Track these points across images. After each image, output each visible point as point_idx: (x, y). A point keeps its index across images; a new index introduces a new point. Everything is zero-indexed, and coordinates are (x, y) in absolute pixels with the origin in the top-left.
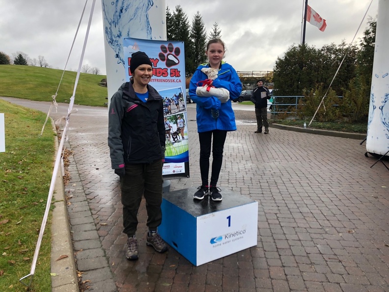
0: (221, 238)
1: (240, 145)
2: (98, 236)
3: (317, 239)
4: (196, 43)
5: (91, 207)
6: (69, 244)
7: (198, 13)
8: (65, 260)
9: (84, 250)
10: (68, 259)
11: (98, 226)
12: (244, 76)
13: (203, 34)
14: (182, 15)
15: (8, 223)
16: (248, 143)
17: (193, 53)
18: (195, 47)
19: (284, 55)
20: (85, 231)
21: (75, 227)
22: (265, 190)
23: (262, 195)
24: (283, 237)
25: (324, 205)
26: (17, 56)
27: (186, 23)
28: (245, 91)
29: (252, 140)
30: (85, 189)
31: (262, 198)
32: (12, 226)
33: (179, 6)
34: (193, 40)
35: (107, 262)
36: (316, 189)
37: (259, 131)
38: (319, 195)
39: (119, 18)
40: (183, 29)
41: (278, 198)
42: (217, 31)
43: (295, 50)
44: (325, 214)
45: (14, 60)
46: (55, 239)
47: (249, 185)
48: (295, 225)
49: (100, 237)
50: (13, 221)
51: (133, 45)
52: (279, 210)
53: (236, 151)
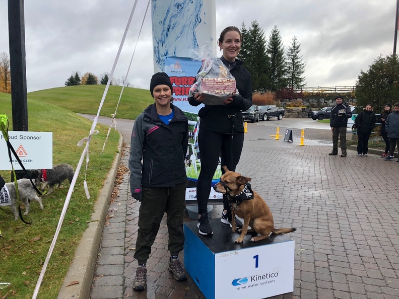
0: (245, 280)
1: (307, 169)
2: (123, 262)
3: (374, 292)
4: (273, 59)
5: (127, 229)
6: (86, 268)
7: (276, 27)
8: (74, 286)
9: (104, 276)
10: (78, 286)
11: (127, 250)
12: (325, 92)
13: (280, 49)
14: (258, 30)
15: (39, 240)
16: (317, 168)
17: (269, 69)
18: (271, 62)
19: (368, 69)
20: (112, 255)
21: (104, 249)
22: (322, 224)
23: (316, 230)
24: (329, 285)
25: (393, 249)
26: (103, 76)
27: (263, 38)
28: (326, 108)
29: (322, 163)
30: (128, 209)
31: (315, 234)
32: (42, 244)
33: (255, 22)
34: (270, 55)
35: (122, 292)
36: (387, 227)
37: (335, 152)
38: (389, 236)
39: (166, 36)
40: (259, 44)
41: (335, 234)
42: (296, 46)
43: (382, 63)
44: (392, 261)
45: (101, 80)
46: (75, 262)
47: (304, 216)
48: (348, 271)
49: (125, 263)
50: (45, 239)
51: (175, 64)
52: (332, 250)
53: (300, 175)
